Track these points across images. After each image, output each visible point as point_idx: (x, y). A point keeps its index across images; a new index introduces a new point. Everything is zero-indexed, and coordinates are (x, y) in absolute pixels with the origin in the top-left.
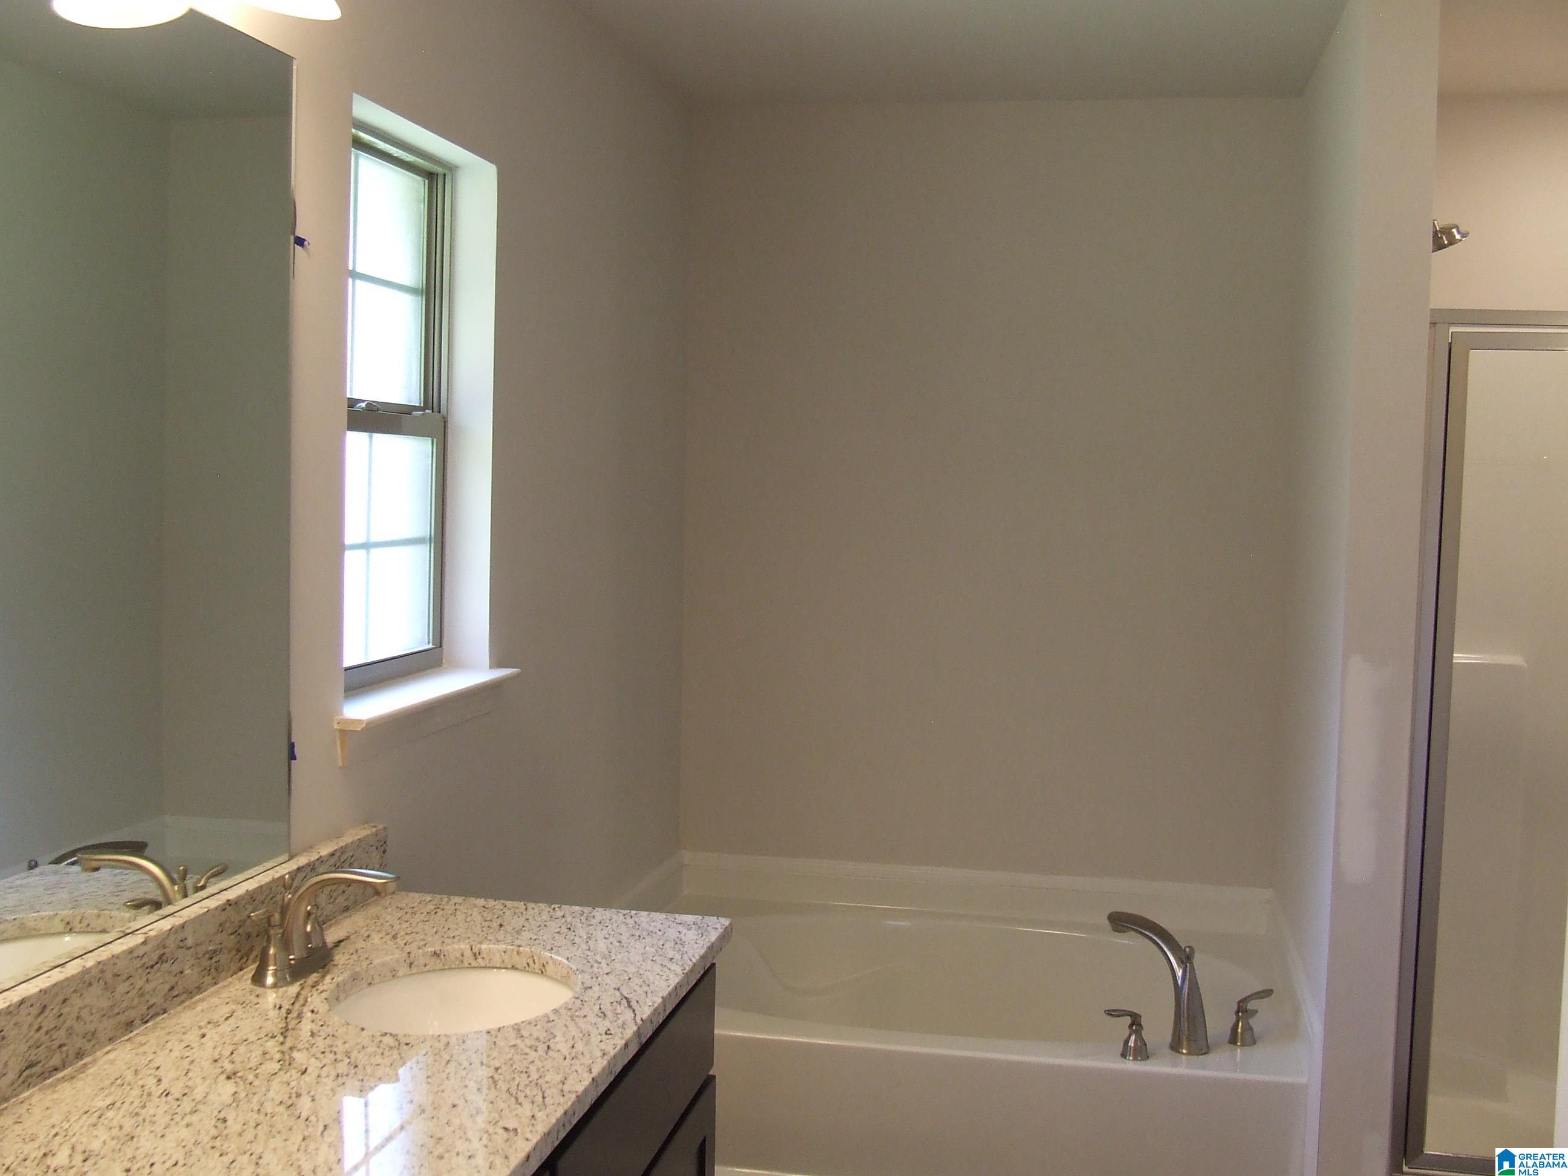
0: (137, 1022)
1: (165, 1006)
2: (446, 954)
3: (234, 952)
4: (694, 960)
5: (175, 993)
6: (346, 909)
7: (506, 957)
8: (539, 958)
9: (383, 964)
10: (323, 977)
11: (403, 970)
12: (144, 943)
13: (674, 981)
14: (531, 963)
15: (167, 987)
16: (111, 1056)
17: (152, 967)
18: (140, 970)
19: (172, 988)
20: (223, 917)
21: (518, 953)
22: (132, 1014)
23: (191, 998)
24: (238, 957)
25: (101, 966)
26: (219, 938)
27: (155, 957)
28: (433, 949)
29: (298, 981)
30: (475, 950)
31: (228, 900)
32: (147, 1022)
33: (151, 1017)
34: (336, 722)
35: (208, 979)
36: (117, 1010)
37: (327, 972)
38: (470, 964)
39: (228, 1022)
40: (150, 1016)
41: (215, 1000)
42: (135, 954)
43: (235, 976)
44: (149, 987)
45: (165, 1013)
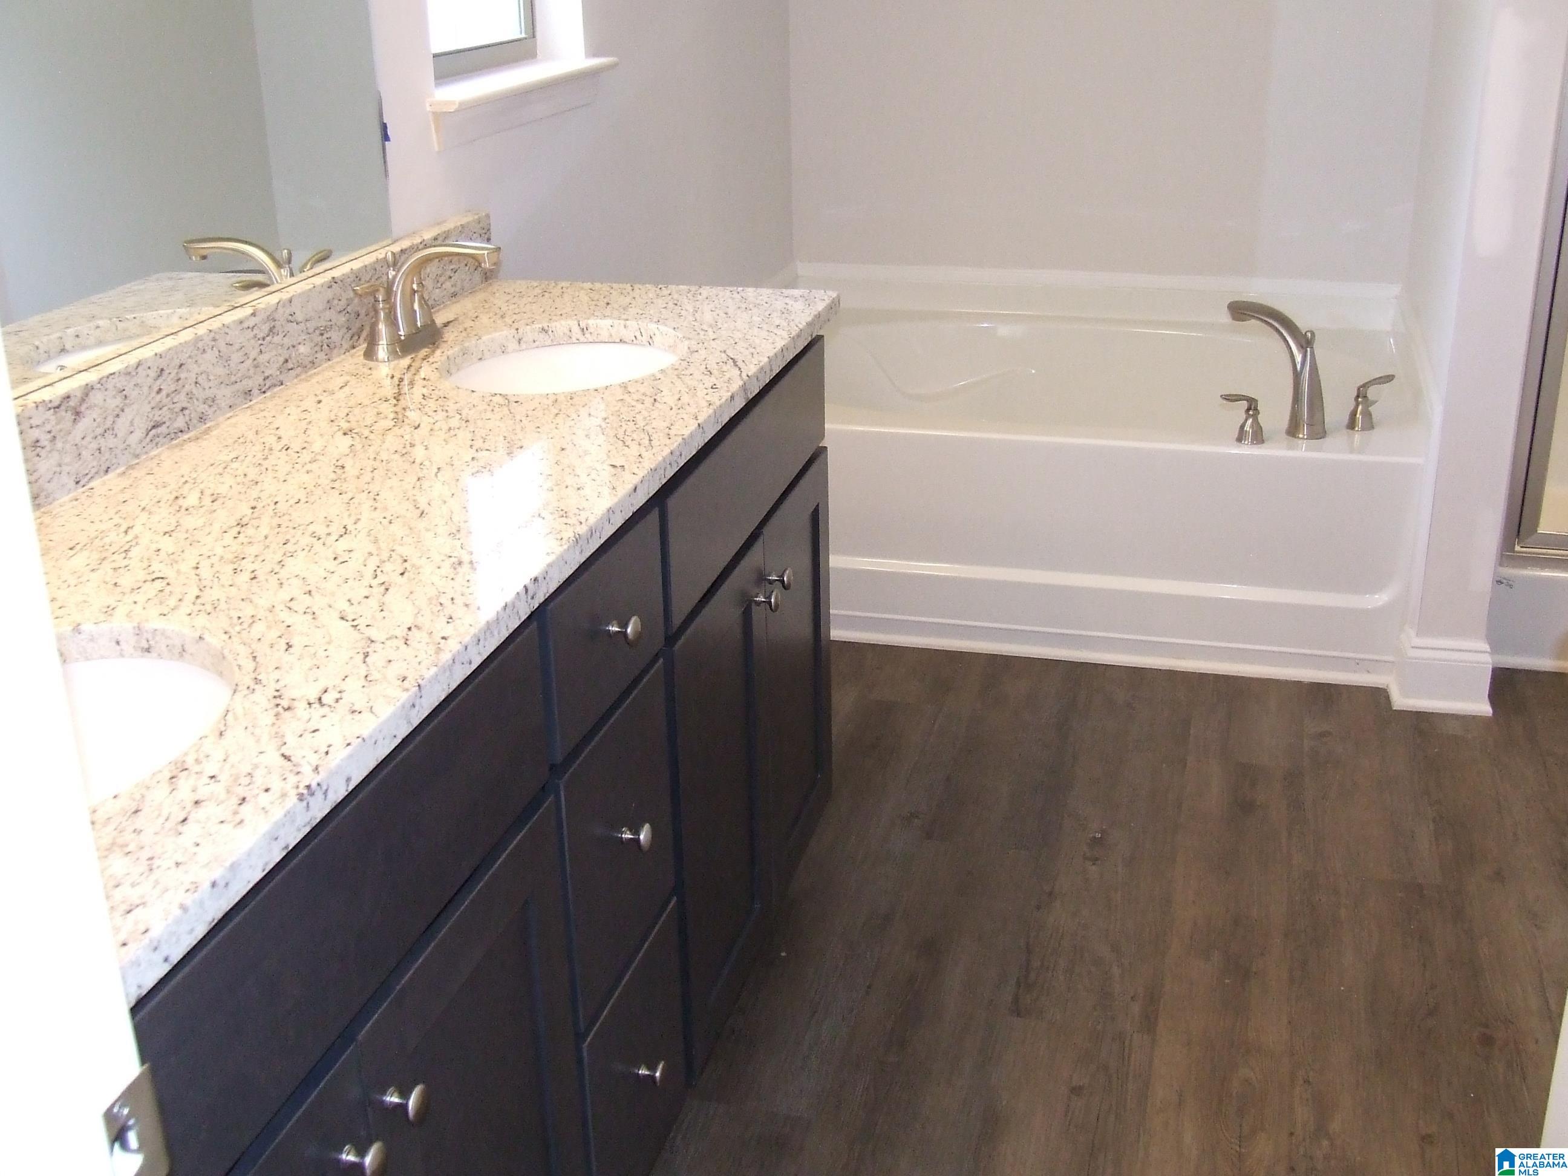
0: (255, 392)
1: (281, 378)
2: (554, 329)
3: (344, 330)
4: (801, 326)
5: (290, 365)
6: (454, 295)
7: (613, 331)
8: (646, 330)
9: (493, 340)
10: (433, 352)
11: (512, 345)
12: (253, 314)
13: (780, 344)
14: (639, 336)
15: (282, 359)
16: (233, 420)
17: (264, 339)
18: (253, 341)
19: (286, 361)
20: (329, 294)
21: (625, 327)
22: (248, 384)
23: (306, 372)
24: (349, 335)
25: (212, 334)
26: (328, 314)
27: (266, 328)
28: (540, 326)
29: (410, 354)
30: (583, 325)
31: (333, 278)
32: (264, 392)
33: (269, 388)
34: (428, 105)
35: (321, 356)
36: (233, 379)
37: (438, 347)
38: (578, 340)
39: (343, 390)
40: (267, 387)
41: (329, 374)
42: (245, 325)
43: (347, 354)
44: (263, 358)
45: (282, 384)
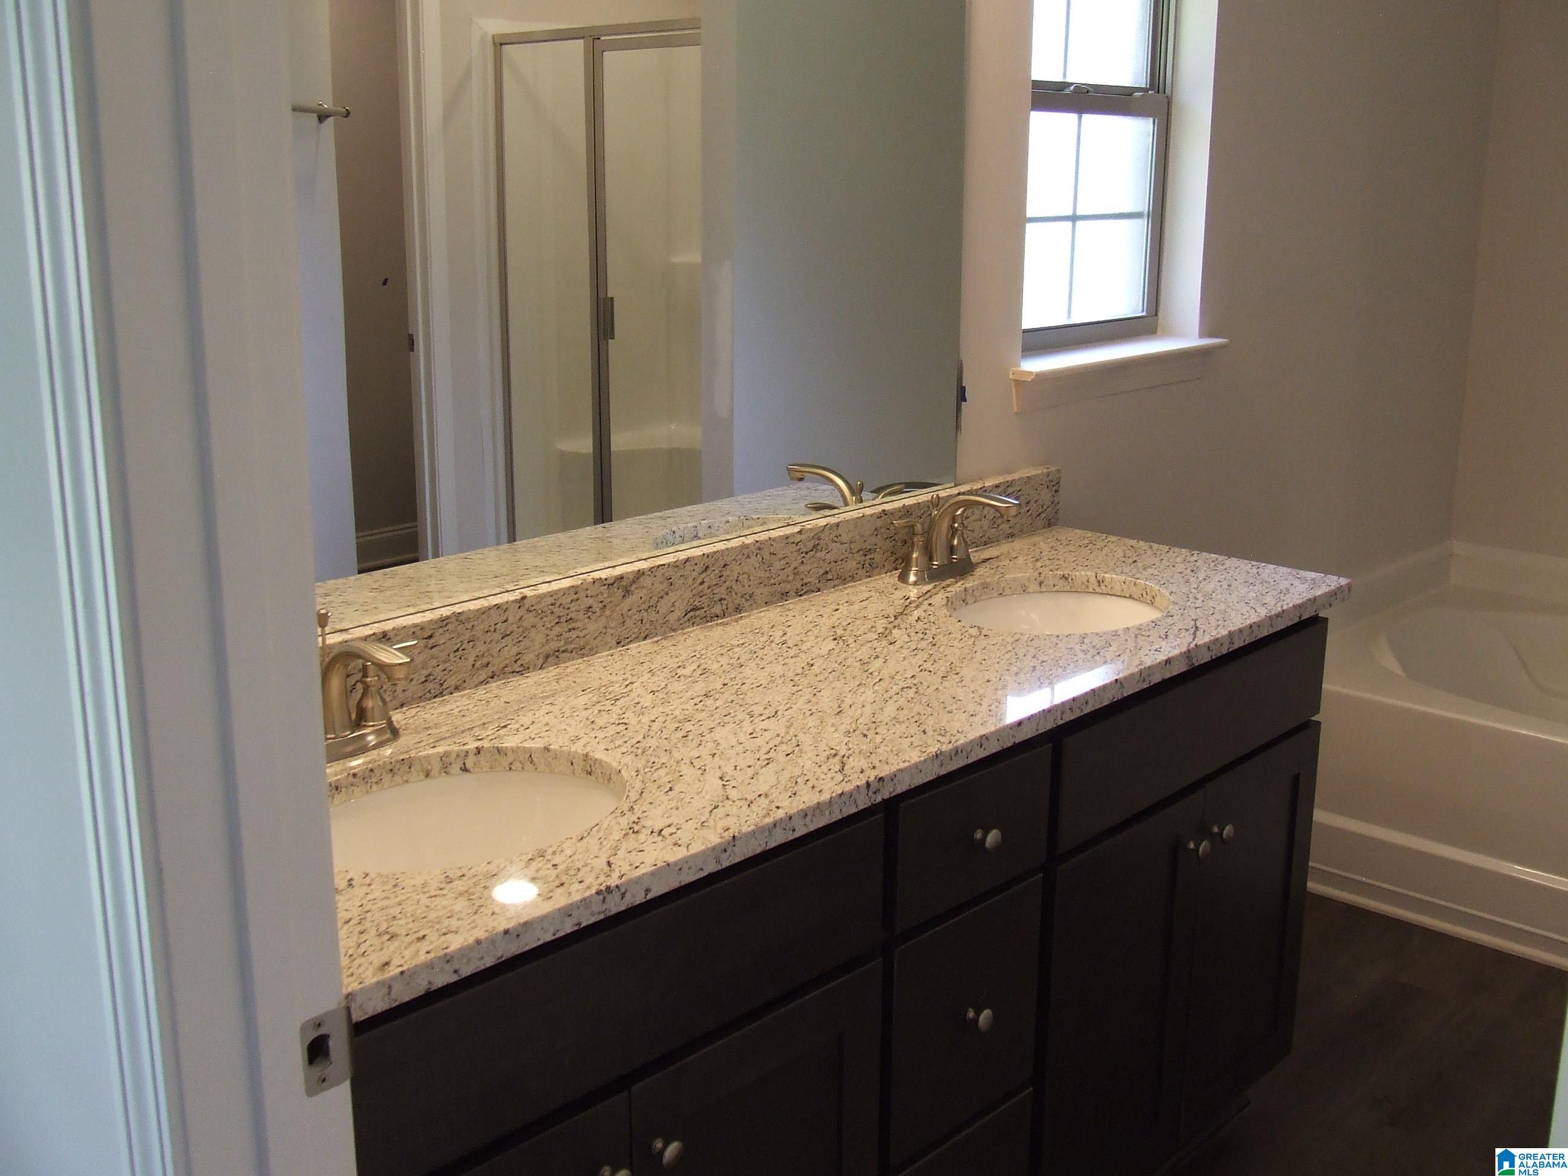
0: (792, 593)
1: (818, 585)
2: (1074, 578)
3: (889, 554)
4: (1285, 607)
5: (829, 577)
7: (1125, 587)
8: (1151, 591)
9: (1015, 580)
10: (957, 582)
11: (1034, 587)
12: (800, 532)
13: (1253, 618)
14: (1145, 595)
15: (822, 571)
16: (762, 614)
17: (807, 553)
18: (795, 554)
19: (827, 573)
20: (879, 523)
21: (1135, 584)
22: (787, 587)
23: (845, 584)
24: (893, 558)
25: (758, 544)
26: (873, 539)
27: (810, 545)
28: (1062, 573)
29: (932, 582)
30: (1101, 576)
31: (884, 511)
32: (801, 595)
33: (805, 593)
34: (1011, 373)
35: (861, 572)
36: (773, 581)
37: (963, 579)
38: (1094, 590)
39: (861, 604)
40: (804, 591)
41: (863, 588)
42: (791, 540)
43: (889, 574)
44: (802, 568)
45: (819, 591)
